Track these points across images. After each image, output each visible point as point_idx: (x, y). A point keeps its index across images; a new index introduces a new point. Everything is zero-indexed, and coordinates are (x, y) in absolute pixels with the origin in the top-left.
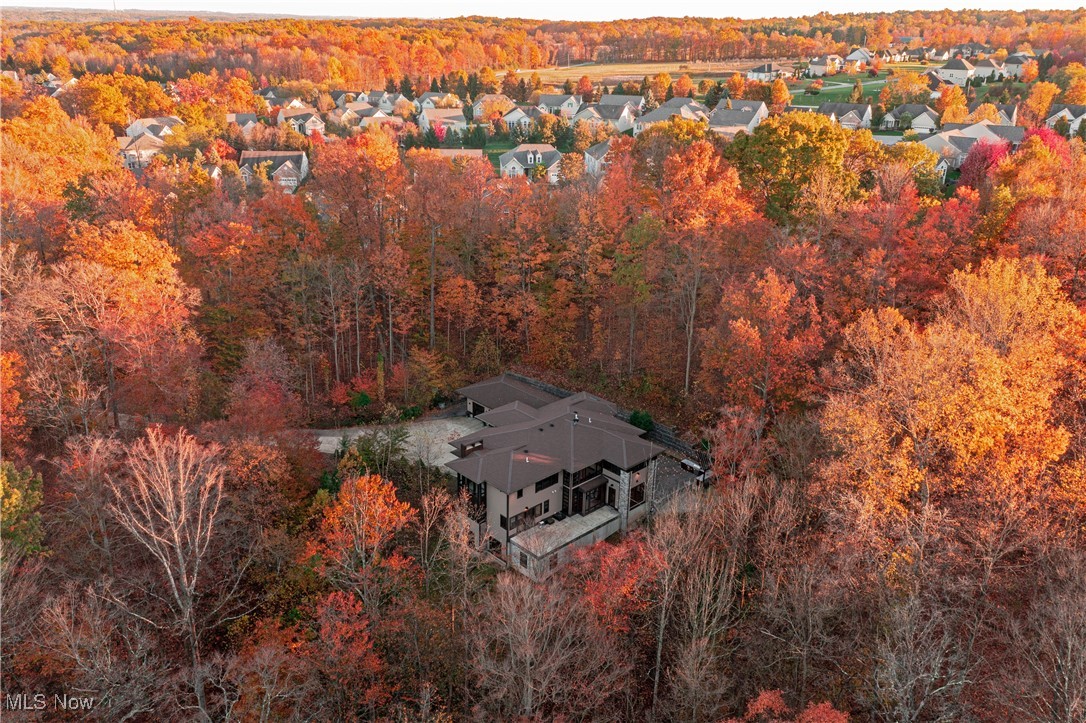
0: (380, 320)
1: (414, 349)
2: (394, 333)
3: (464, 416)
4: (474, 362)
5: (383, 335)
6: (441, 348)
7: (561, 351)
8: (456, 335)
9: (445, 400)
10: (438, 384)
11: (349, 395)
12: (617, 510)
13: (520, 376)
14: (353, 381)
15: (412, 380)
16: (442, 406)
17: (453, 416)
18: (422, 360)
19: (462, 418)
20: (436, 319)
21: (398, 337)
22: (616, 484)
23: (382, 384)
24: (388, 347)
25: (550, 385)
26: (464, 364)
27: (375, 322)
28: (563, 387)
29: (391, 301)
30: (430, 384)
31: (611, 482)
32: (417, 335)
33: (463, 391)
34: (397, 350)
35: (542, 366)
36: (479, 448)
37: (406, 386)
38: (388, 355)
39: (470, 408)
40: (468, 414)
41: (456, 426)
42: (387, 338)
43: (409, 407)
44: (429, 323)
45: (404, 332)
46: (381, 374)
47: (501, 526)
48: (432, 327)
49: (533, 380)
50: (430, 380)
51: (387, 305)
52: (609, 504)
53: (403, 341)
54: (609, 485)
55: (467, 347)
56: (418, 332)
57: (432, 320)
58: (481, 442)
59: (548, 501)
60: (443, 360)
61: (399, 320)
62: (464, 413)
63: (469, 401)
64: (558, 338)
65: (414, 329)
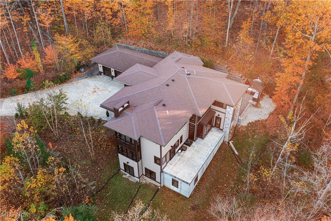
0: (29, 19)
1: (57, 36)
2: (41, 27)
3: (98, 75)
4: (96, 40)
5: (34, 29)
6: (73, 33)
7: (148, 27)
8: (81, 24)
9: (84, 66)
10: (78, 57)
11: (18, 72)
12: (222, 130)
13: (124, 45)
14: (19, 62)
15: (60, 56)
16: (82, 70)
17: (91, 75)
18: (63, 42)
19: (97, 76)
20: (66, 15)
21: (44, 30)
22: (222, 116)
23: (40, 61)
24: (39, 37)
25: (144, 49)
26: (91, 42)
27: (25, 20)
28: (153, 49)
29: (33, 5)
30: (72, 57)
31: (217, 114)
32: (56, 27)
33: (94, 60)
34: (45, 38)
35: (138, 38)
36: (127, 107)
37: (57, 61)
38: (40, 41)
39: (101, 69)
40: (100, 73)
41: (95, 82)
42: (36, 30)
43: (61, 75)
44: (63, 18)
45: (47, 26)
46: (37, 55)
47: (155, 163)
48: (65, 20)
49: (133, 47)
50: (72, 54)
51: (31, 8)
52: (215, 126)
53: (48, 32)
54: (216, 115)
55: (88, 31)
56: (57, 25)
57: (64, 16)
58: (128, 103)
59: (182, 136)
60: (77, 41)
61: (42, 18)
62: (97, 72)
63: (99, 65)
64: (145, 20)
65: (53, 23)
